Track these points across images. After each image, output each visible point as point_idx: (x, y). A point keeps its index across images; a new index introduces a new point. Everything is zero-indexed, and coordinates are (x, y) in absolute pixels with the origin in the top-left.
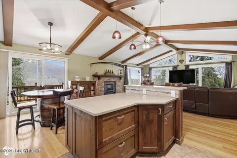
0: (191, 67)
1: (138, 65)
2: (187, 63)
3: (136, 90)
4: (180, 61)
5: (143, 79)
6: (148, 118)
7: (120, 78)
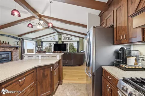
0: (64, 43)
1: (33, 39)
2: (63, 40)
3: (33, 57)
4: (59, 39)
5: (37, 49)
6: (43, 74)
7: (17, 48)
